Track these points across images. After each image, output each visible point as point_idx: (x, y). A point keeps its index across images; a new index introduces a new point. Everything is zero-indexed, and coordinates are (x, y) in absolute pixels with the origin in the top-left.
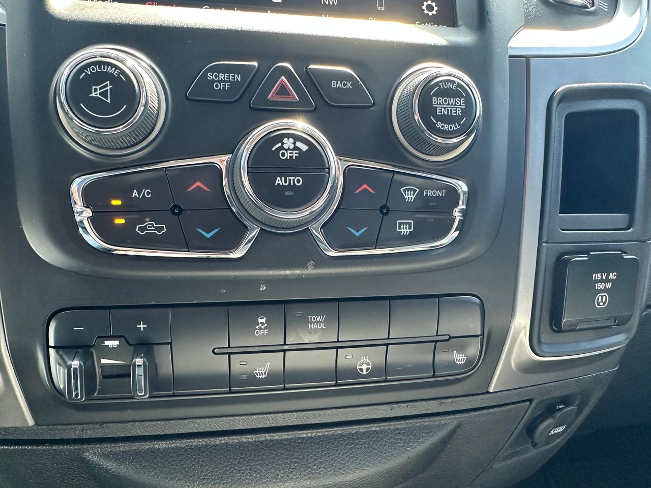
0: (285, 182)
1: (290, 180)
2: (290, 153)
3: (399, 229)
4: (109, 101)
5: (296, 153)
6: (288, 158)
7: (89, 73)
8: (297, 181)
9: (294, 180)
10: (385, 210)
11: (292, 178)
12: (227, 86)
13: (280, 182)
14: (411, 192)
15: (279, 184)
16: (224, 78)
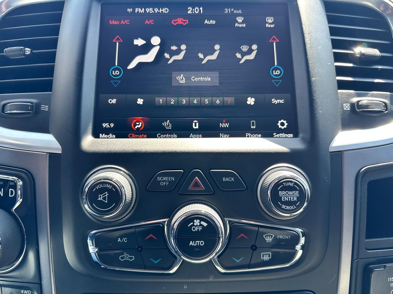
0: (195, 244)
1: (197, 243)
2: (198, 228)
3: (262, 257)
4: (107, 202)
5: (201, 228)
6: (197, 230)
7: (98, 188)
8: (201, 243)
9: (199, 243)
10: (254, 248)
11: (198, 242)
12: (167, 183)
13: (192, 244)
14: (269, 237)
15: (191, 245)
16: (166, 179)
